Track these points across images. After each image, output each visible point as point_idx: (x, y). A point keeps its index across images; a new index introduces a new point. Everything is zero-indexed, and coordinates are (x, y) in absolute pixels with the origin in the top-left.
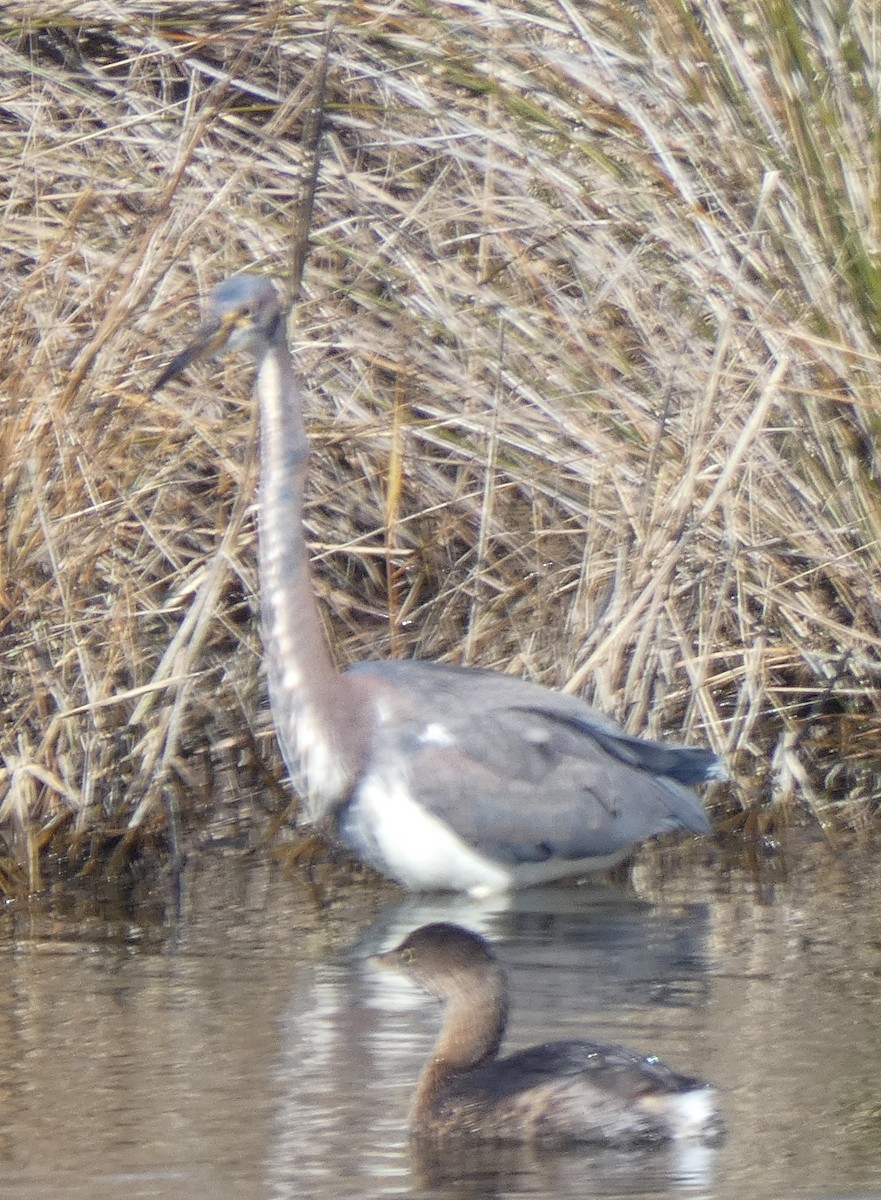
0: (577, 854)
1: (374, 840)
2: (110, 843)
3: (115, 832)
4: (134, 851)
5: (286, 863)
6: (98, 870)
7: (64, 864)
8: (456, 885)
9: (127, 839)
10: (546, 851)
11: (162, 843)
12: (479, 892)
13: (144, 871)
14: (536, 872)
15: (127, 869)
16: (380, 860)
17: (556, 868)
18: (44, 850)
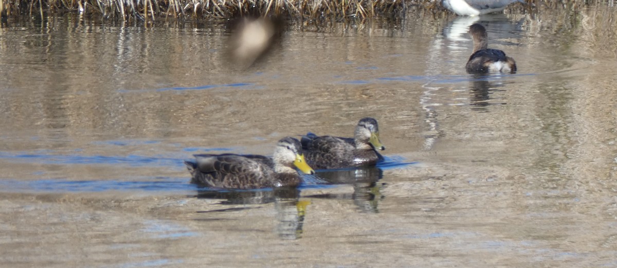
0: (494, 7)
1: (450, 4)
2: (389, 6)
3: (390, 3)
4: (395, 7)
5: (428, 10)
6: (387, 11)
7: (380, 10)
8: (468, 14)
9: (393, 4)
10: (487, 7)
11: (401, 5)
12: (472, 15)
13: (397, 11)
14: (485, 12)
15: (393, 11)
16: (451, 9)
17: (489, 10)
18: (375, 7)
